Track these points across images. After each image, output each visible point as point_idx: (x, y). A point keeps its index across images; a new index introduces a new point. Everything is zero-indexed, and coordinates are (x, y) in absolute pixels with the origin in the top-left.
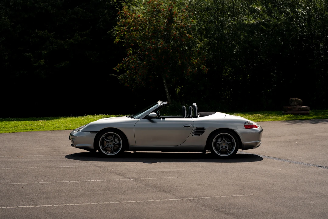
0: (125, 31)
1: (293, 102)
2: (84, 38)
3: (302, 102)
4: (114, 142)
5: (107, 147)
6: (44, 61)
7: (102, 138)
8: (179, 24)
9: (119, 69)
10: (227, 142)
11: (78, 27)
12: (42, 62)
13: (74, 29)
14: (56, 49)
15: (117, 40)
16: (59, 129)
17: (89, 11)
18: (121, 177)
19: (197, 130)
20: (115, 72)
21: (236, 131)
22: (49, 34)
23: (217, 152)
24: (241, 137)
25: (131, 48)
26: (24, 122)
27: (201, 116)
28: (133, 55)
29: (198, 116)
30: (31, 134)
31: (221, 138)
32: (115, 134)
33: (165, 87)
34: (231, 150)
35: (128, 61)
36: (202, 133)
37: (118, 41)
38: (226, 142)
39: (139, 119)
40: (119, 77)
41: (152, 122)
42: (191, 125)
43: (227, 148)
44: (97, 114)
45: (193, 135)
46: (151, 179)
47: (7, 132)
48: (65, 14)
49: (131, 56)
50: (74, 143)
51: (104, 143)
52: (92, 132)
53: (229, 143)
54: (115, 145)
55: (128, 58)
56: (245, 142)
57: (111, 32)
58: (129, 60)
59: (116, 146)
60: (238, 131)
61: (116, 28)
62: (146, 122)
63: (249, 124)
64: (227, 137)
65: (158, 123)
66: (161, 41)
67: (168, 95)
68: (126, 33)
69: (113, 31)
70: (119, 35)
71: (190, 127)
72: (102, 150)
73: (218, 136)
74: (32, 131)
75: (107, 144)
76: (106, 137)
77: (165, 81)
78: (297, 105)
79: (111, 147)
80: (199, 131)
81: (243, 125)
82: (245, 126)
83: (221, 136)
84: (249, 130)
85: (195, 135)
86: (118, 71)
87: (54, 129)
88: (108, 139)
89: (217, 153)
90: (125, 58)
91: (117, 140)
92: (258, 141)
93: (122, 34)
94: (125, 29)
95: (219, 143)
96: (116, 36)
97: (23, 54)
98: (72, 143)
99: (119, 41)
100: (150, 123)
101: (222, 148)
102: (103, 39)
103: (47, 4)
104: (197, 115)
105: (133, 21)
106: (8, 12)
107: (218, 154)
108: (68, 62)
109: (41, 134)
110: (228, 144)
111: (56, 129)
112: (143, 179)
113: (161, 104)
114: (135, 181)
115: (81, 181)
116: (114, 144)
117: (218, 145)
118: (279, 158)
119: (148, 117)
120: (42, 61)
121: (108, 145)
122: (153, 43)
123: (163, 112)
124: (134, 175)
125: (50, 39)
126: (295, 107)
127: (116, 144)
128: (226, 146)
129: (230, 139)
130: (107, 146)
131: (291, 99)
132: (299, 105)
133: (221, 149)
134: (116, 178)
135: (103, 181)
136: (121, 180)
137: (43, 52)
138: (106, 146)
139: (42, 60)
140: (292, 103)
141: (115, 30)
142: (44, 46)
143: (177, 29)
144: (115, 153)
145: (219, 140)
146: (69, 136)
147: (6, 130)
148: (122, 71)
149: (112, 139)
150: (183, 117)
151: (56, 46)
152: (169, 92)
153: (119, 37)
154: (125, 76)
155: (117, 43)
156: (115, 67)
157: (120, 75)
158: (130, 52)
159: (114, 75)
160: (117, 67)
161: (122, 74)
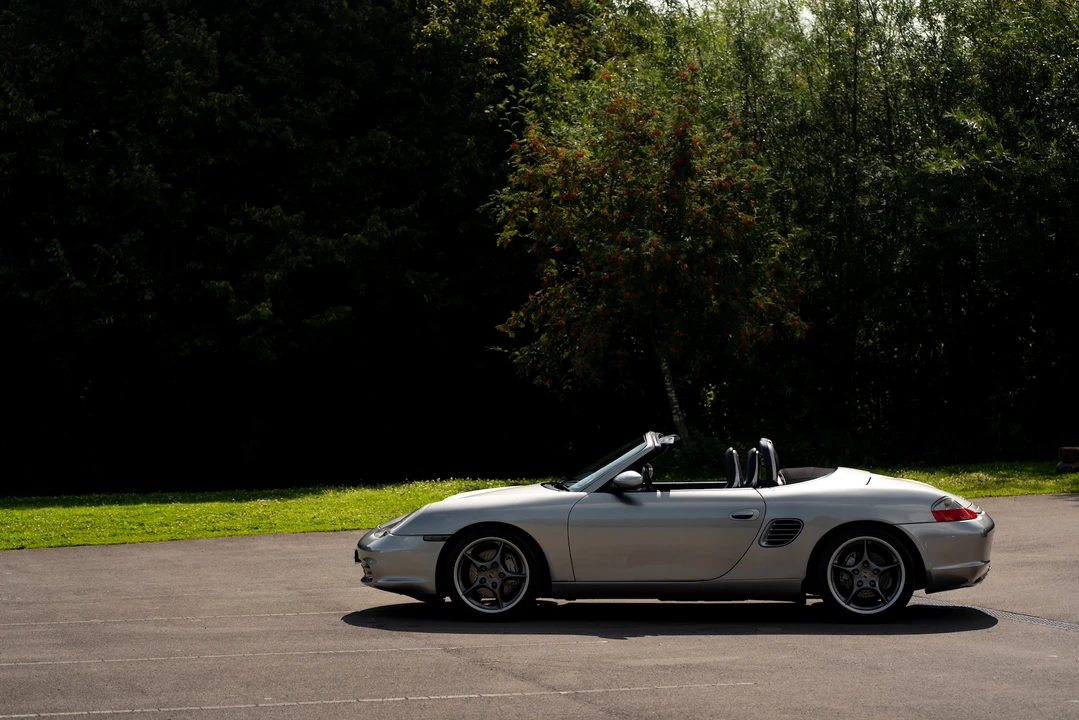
0: (533, 206)
2: (401, 229)
4: (503, 570)
5: (478, 587)
6: (271, 305)
7: (464, 556)
8: (711, 179)
9: (516, 329)
10: (876, 567)
11: (379, 194)
12: (265, 309)
13: (367, 199)
14: (310, 266)
15: (508, 233)
16: (320, 527)
17: (416, 140)
18: (525, 685)
19: (774, 527)
20: (502, 339)
21: (906, 528)
22: (285, 218)
23: (844, 599)
24: (922, 548)
25: (553, 261)
26: (208, 505)
27: (789, 481)
28: (561, 282)
29: (779, 481)
30: (229, 545)
31: (854, 553)
32: (505, 543)
33: (668, 386)
34: (890, 592)
35: (542, 303)
36: (791, 537)
37: (511, 237)
38: (873, 565)
39: (585, 493)
40: (517, 355)
41: (628, 501)
42: (754, 512)
43: (877, 588)
44: (445, 477)
45: (763, 544)
46: (625, 692)
47: (153, 538)
48: (337, 151)
49: (553, 286)
50: (370, 573)
51: (470, 573)
52: (428, 538)
53: (882, 569)
54: (505, 580)
55: (544, 293)
56: (935, 566)
57: (487, 207)
58: (549, 298)
59: (510, 582)
60: (912, 531)
61: (505, 194)
62: (608, 502)
63: (947, 505)
64: (875, 548)
65: (648, 504)
66: (653, 237)
67: (677, 413)
68: (536, 211)
69: (494, 206)
70: (515, 216)
71: (753, 518)
72: (464, 598)
73: (845, 548)
74: (232, 533)
75: (480, 577)
76: (477, 552)
77: (666, 368)
79: (494, 585)
80: (783, 529)
81: (928, 508)
82: (934, 512)
83: (857, 548)
84: (947, 527)
85: (768, 543)
86: (512, 335)
87: (305, 529)
88: (483, 561)
89: (843, 604)
90: (534, 294)
91: (511, 564)
92: (980, 563)
93: (523, 215)
94: (532, 199)
95: (850, 569)
96: (505, 221)
97: (202, 282)
98: (363, 575)
99: (516, 236)
100: (620, 505)
101: (858, 586)
102: (462, 231)
103: (279, 120)
104: (774, 479)
105: (561, 172)
106: (154, 147)
107: (847, 607)
108: (348, 308)
109: (262, 544)
110: (881, 574)
111: (313, 529)
112: (601, 690)
113: (657, 444)
114: (574, 699)
115: (397, 699)
116: (501, 575)
117: (845, 577)
118: (1052, 619)
119: (613, 485)
120: (264, 307)
121: (483, 581)
122: (624, 244)
123: (662, 469)
124: (570, 677)
125: (291, 233)
127: (508, 575)
128: (873, 579)
129: (888, 557)
130: (481, 582)
133: (856, 589)
134: (512, 688)
135: (468, 700)
136: (526, 694)
137: (266, 276)
138: (478, 583)
139: (265, 301)
141: (502, 200)
142: (269, 258)
143: (704, 194)
144: (507, 607)
145: (851, 561)
146: (356, 552)
147: (148, 533)
148: (526, 336)
149: (497, 559)
150: (730, 486)
151: (309, 258)
152: (679, 403)
153: (514, 225)
154: (536, 350)
155: (509, 244)
156: (502, 321)
157: (518, 350)
158: (552, 273)
159: (500, 349)
160: (510, 323)
161: (524, 346)
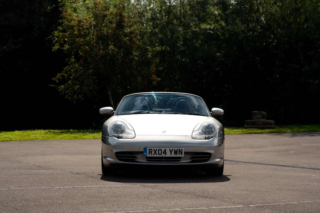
1: (257, 115)
3: (266, 114)
8: (127, 30)
9: (59, 79)
15: (56, 47)
20: (54, 82)
25: (73, 57)
28: (75, 64)
33: (111, 100)
35: (69, 71)
37: (57, 49)
40: (59, 88)
49: (72, 65)
55: (69, 67)
57: (49, 38)
58: (71, 69)
61: (56, 33)
66: (111, 47)
68: (66, 39)
69: (52, 38)
70: (59, 42)
77: (110, 93)
78: (261, 118)
86: (57, 81)
90: (65, 67)
93: (62, 41)
94: (65, 35)
96: (55, 43)
99: (59, 48)
105: (78, 25)
122: (100, 49)
126: (258, 120)
131: (253, 112)
132: (263, 118)
140: (255, 116)
141: (55, 36)
148: (63, 81)
153: (58, 44)
154: (66, 87)
155: (57, 51)
156: (54, 77)
157: (60, 86)
158: (72, 60)
159: (54, 86)
160: (57, 77)
161: (62, 85)
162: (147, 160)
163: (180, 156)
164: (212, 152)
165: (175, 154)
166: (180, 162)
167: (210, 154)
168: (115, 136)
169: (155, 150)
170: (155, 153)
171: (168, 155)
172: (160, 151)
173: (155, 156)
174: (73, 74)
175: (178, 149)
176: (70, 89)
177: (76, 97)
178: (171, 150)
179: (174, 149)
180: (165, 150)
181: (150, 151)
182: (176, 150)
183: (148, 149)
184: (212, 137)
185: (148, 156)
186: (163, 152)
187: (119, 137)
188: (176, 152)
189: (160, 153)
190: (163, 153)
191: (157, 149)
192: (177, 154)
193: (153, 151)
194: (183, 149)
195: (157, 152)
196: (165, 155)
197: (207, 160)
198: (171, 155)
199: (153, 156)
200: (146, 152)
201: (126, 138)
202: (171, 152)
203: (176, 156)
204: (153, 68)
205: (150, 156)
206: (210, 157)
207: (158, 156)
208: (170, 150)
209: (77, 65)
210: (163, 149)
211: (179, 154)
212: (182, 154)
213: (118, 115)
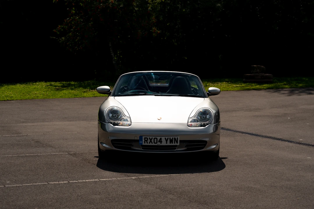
1: (255, 70)
3: (265, 69)
9: (60, 31)
20: (55, 34)
25: (74, 8)
28: (76, 15)
33: (111, 52)
35: (70, 23)
40: (60, 40)
49: (73, 16)
55: (70, 19)
58: (71, 21)
67: (114, 60)
77: (111, 45)
78: (260, 72)
86: (58, 33)
90: (66, 19)
122: (100, 2)
126: (257, 74)
131: (252, 66)
132: (262, 72)
154: (67, 38)
155: (57, 2)
156: (55, 28)
157: (61, 38)
158: (73, 12)
159: (55, 38)
160: (58, 29)
161: (63, 37)
162: (143, 148)
163: (176, 144)
164: (207, 139)
165: (170, 143)
166: (175, 150)
167: (206, 142)
168: (111, 123)
169: (151, 139)
170: (151, 141)
171: (164, 143)
172: (156, 140)
173: (151, 144)
174: (74, 26)
175: (174, 137)
176: (71, 40)
177: (77, 48)
178: (167, 139)
179: (169, 137)
180: (161, 139)
181: (146, 139)
182: (171, 138)
183: (143, 137)
184: (207, 124)
185: (144, 144)
186: (158, 140)
187: (115, 124)
188: (171, 141)
189: (156, 142)
190: (159, 142)
191: (152, 138)
192: (172, 143)
193: (149, 139)
194: (179, 137)
195: (153, 141)
196: (161, 143)
197: (203, 148)
198: (167, 143)
199: (148, 144)
200: (142, 141)
201: (122, 125)
202: (167, 141)
203: (171, 144)
204: (153, 19)
205: (146, 144)
206: (205, 145)
207: (154, 144)
208: (165, 138)
209: (77, 18)
210: (159, 138)
211: (175, 143)
212: (177, 143)
213: (114, 95)
